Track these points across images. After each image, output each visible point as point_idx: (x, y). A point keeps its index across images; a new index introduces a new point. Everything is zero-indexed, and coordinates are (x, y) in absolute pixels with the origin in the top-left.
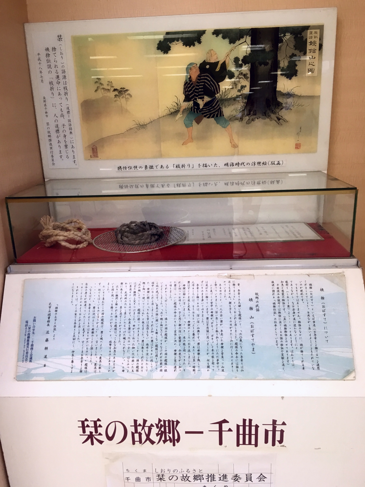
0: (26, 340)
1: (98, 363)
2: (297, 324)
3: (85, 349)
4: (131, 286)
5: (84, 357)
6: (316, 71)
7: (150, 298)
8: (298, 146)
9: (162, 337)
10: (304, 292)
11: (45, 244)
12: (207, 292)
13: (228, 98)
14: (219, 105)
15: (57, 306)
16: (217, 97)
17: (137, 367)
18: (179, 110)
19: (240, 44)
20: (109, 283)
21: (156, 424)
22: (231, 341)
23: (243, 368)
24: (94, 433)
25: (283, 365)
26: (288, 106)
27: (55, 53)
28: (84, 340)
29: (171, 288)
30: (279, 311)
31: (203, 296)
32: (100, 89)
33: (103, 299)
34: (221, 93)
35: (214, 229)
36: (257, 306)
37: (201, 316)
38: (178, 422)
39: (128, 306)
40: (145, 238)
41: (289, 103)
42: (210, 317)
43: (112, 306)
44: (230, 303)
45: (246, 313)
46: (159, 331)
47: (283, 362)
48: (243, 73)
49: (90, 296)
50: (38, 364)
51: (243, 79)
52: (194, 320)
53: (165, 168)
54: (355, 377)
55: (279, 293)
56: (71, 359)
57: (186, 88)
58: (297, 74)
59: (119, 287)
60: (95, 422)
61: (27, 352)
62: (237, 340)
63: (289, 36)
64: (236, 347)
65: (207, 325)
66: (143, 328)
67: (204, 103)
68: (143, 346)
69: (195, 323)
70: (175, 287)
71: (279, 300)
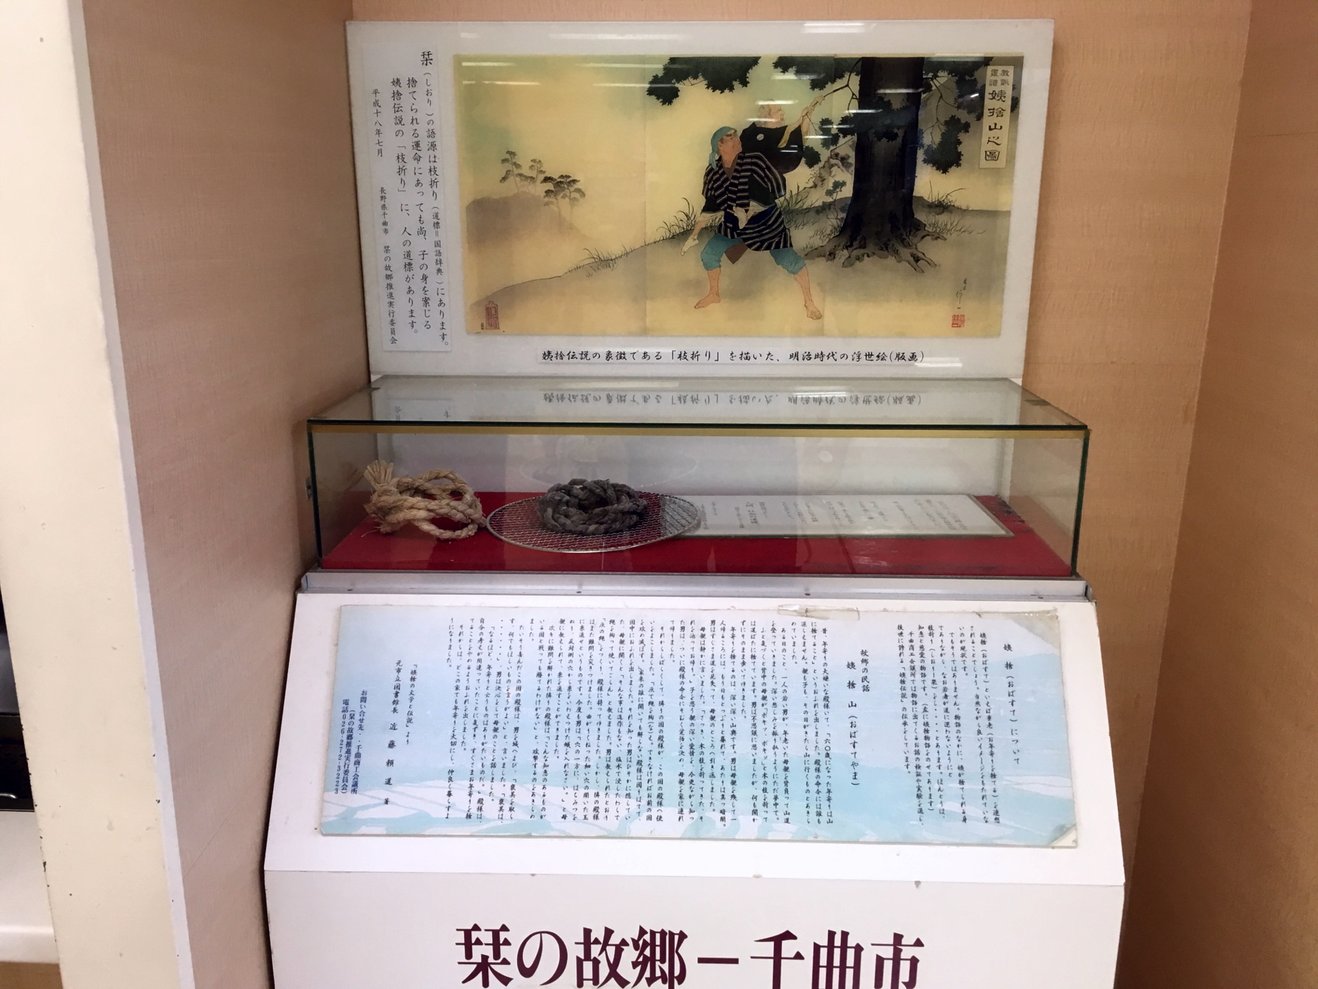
0: (345, 743)
1: (508, 798)
2: (953, 721)
3: (477, 768)
4: (582, 627)
5: (476, 784)
6: (1003, 157)
7: (627, 655)
8: (958, 321)
9: (652, 744)
10: (969, 652)
11: (380, 526)
12: (754, 646)
13: (805, 207)
14: (782, 222)
15: (414, 668)
16: (779, 205)
17: (596, 809)
18: (691, 229)
19: (834, 91)
20: (532, 620)
21: (633, 940)
22: (807, 755)
23: (831, 816)
24: (491, 960)
25: (921, 811)
26: (938, 230)
27: (414, 92)
28: (475, 746)
29: (672, 635)
30: (911, 692)
31: (744, 656)
32: (513, 175)
33: (520, 655)
34: (788, 196)
35: (762, 504)
36: (864, 679)
37: (739, 698)
38: (683, 936)
39: (576, 672)
40: (609, 519)
41: (942, 223)
42: (759, 702)
43: (539, 671)
44: (805, 671)
45: (840, 695)
46: (645, 730)
47: (919, 806)
48: (838, 154)
49: (490, 648)
50: (373, 797)
51: (839, 167)
52: (723, 708)
53: (653, 359)
54: (1075, 841)
55: (914, 652)
56: (445, 788)
57: (710, 182)
58: (960, 162)
59: (556, 628)
60: (496, 934)
61: (346, 771)
62: (819, 754)
63: (946, 79)
64: (818, 770)
65: (754, 718)
66: (610, 723)
67: (749, 218)
68: (609, 763)
69: (726, 713)
70: (682, 633)
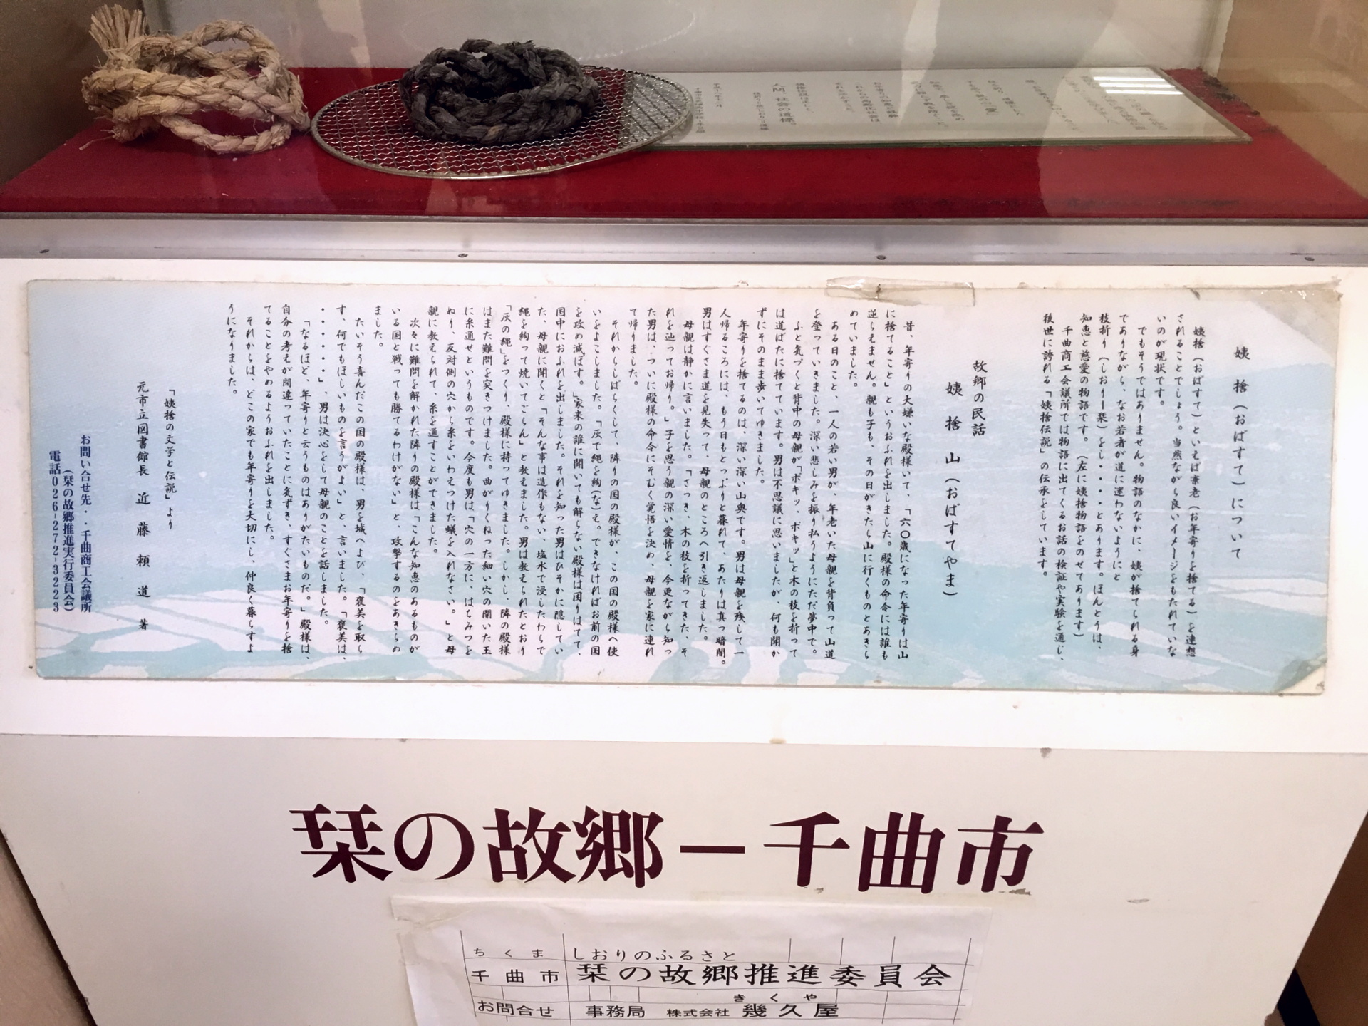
0: (61, 527)
1: (352, 619)
2: (1129, 486)
3: (297, 568)
4: (470, 322)
5: (296, 595)
7: (552, 372)
9: (599, 527)
10: (1170, 362)
11: (111, 129)
12: (780, 356)
15: (170, 396)
17: (504, 637)
20: (378, 308)
21: (576, 824)
22: (868, 546)
23: (905, 646)
24: (353, 848)
25: (1061, 638)
28: (290, 532)
29: (633, 336)
30: (1060, 436)
31: (762, 372)
33: (360, 372)
35: (801, 87)
36: (977, 413)
37: (752, 448)
38: (655, 820)
39: (462, 402)
40: (525, 114)
42: (788, 454)
43: (396, 402)
44: (871, 400)
45: (932, 442)
46: (587, 504)
47: (1059, 629)
49: (304, 359)
50: (119, 618)
52: (723, 466)
54: (1321, 685)
55: (1071, 364)
56: (243, 602)
59: (423, 323)
60: (355, 817)
61: (68, 574)
62: (890, 543)
64: (886, 571)
65: (778, 483)
66: (524, 492)
68: (525, 561)
69: (728, 475)
70: (651, 332)
71: (1066, 393)
